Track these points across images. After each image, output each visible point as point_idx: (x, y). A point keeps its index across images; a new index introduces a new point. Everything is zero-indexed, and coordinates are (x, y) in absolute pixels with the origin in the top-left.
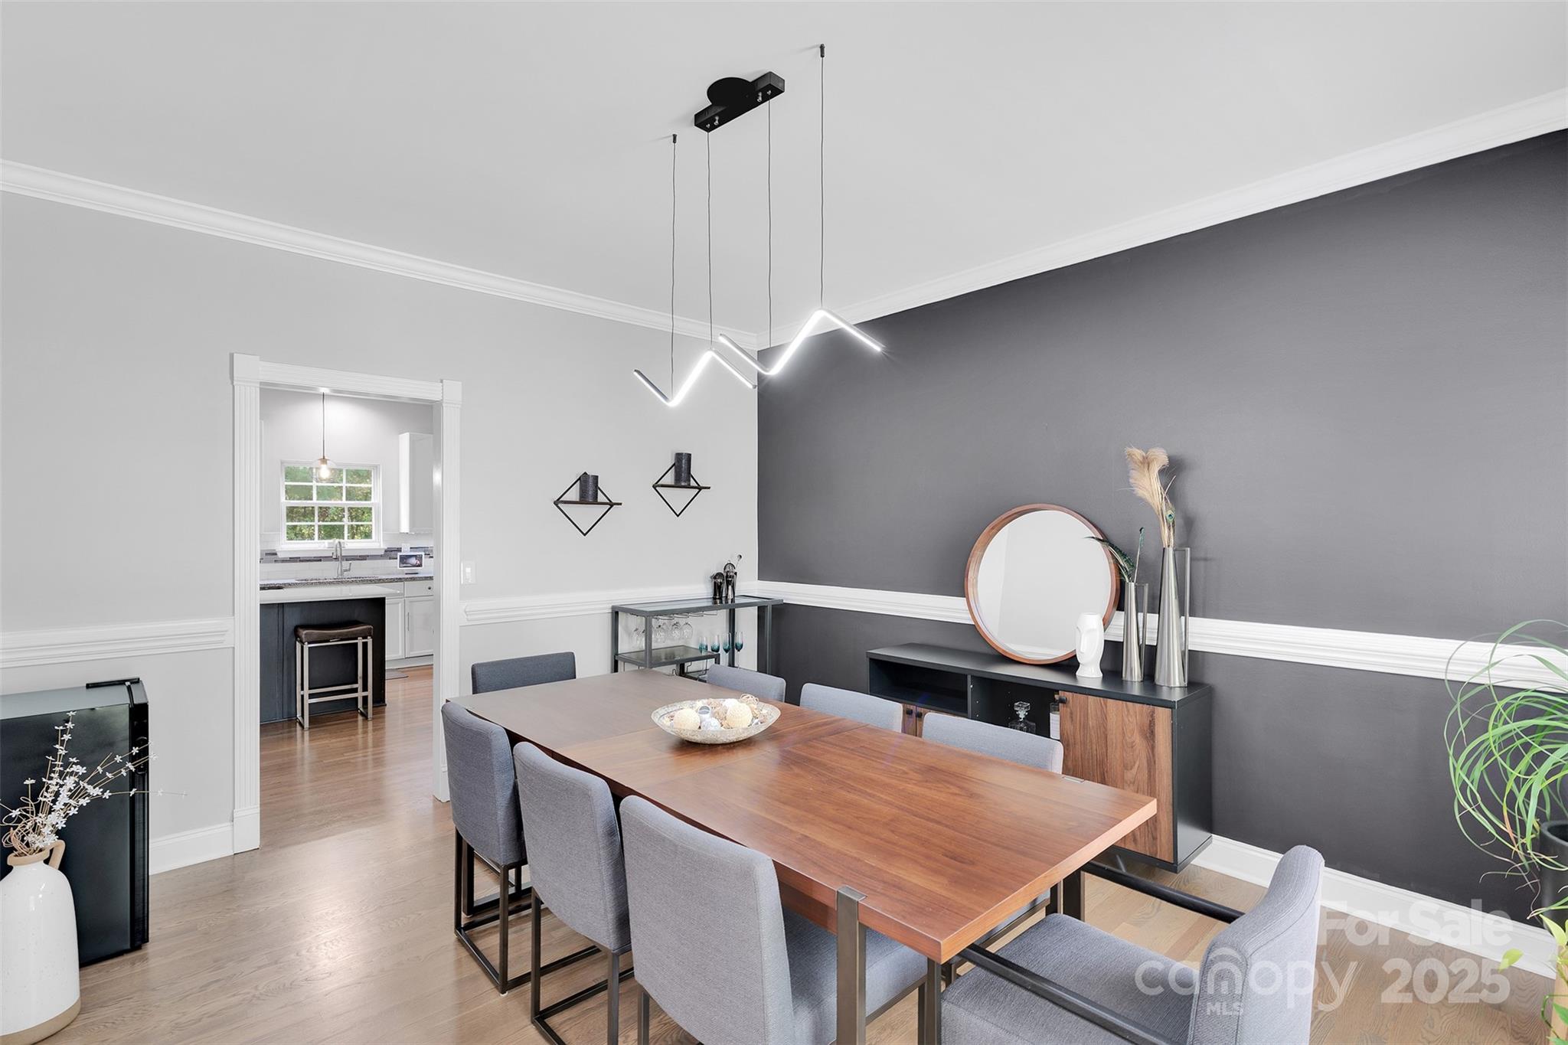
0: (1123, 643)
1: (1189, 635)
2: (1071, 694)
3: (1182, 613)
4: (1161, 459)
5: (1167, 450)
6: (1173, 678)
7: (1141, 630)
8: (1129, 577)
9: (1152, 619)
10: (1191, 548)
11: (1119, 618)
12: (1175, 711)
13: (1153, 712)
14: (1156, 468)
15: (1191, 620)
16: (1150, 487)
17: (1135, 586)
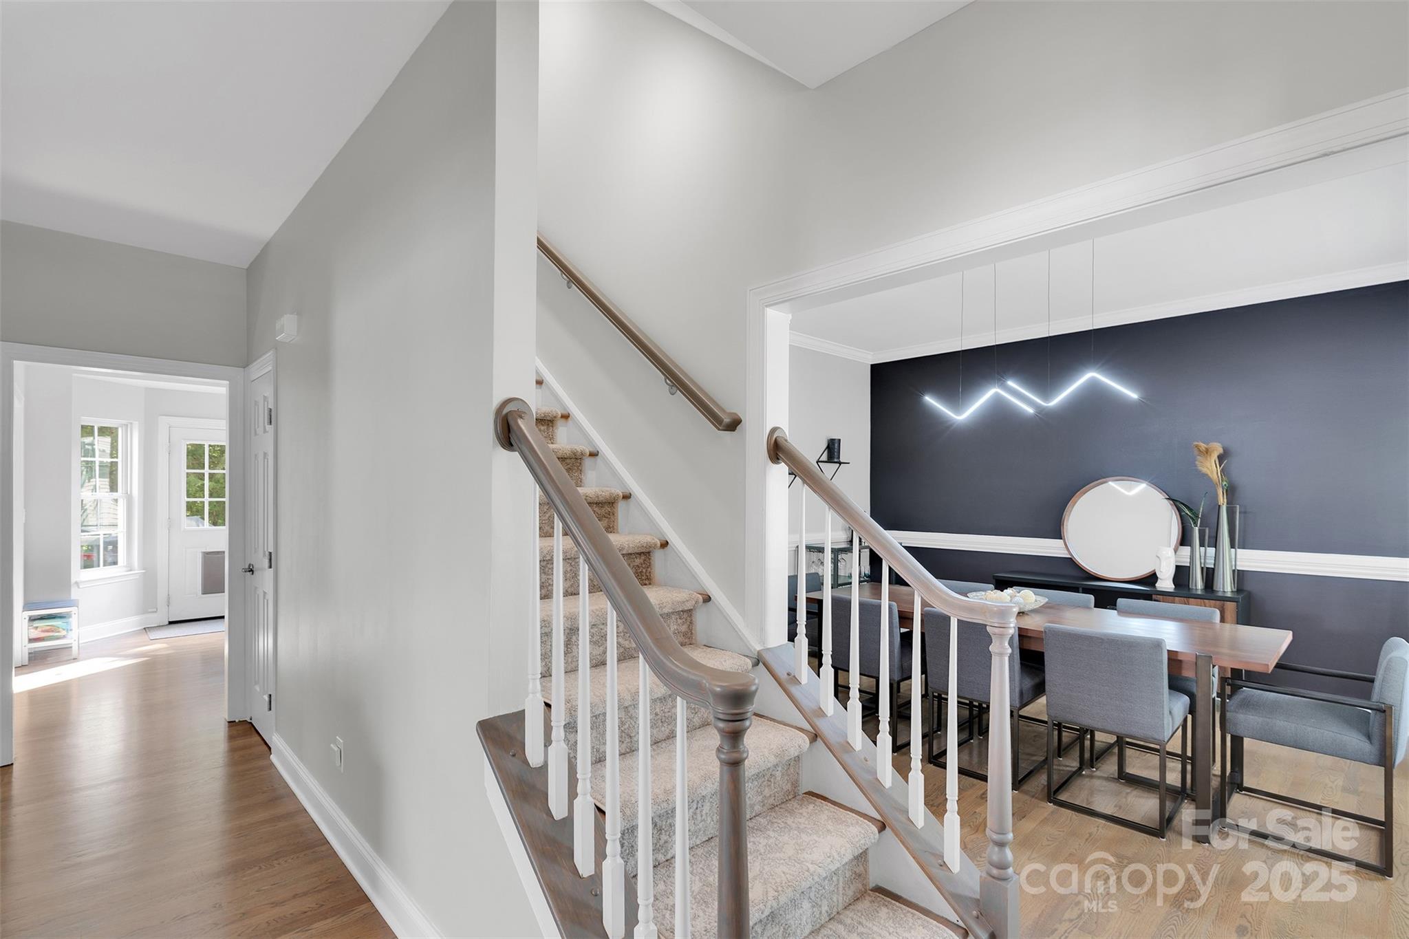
0: (1189, 567)
1: (1238, 560)
2: (1161, 597)
3: (1232, 546)
4: (1218, 449)
5: (1222, 444)
6: (1226, 585)
7: (1203, 558)
8: (1194, 523)
9: (1211, 551)
10: (1240, 506)
11: (1186, 550)
12: (1239, 604)
13: (1224, 605)
14: (1215, 456)
15: (1239, 551)
16: (1211, 467)
17: (1199, 530)
